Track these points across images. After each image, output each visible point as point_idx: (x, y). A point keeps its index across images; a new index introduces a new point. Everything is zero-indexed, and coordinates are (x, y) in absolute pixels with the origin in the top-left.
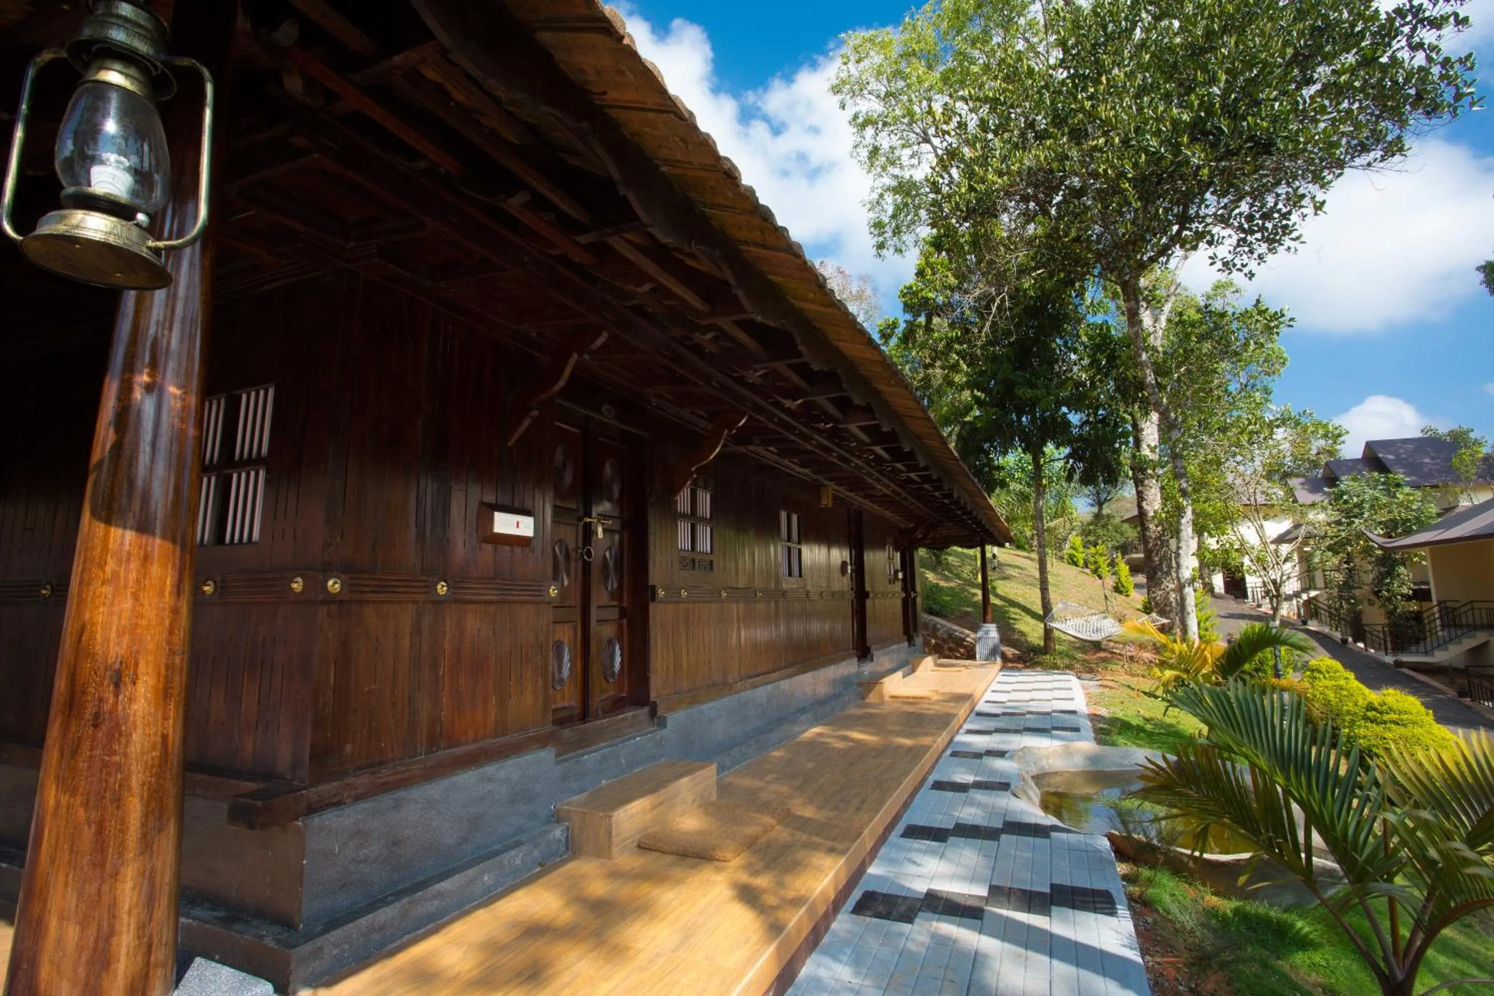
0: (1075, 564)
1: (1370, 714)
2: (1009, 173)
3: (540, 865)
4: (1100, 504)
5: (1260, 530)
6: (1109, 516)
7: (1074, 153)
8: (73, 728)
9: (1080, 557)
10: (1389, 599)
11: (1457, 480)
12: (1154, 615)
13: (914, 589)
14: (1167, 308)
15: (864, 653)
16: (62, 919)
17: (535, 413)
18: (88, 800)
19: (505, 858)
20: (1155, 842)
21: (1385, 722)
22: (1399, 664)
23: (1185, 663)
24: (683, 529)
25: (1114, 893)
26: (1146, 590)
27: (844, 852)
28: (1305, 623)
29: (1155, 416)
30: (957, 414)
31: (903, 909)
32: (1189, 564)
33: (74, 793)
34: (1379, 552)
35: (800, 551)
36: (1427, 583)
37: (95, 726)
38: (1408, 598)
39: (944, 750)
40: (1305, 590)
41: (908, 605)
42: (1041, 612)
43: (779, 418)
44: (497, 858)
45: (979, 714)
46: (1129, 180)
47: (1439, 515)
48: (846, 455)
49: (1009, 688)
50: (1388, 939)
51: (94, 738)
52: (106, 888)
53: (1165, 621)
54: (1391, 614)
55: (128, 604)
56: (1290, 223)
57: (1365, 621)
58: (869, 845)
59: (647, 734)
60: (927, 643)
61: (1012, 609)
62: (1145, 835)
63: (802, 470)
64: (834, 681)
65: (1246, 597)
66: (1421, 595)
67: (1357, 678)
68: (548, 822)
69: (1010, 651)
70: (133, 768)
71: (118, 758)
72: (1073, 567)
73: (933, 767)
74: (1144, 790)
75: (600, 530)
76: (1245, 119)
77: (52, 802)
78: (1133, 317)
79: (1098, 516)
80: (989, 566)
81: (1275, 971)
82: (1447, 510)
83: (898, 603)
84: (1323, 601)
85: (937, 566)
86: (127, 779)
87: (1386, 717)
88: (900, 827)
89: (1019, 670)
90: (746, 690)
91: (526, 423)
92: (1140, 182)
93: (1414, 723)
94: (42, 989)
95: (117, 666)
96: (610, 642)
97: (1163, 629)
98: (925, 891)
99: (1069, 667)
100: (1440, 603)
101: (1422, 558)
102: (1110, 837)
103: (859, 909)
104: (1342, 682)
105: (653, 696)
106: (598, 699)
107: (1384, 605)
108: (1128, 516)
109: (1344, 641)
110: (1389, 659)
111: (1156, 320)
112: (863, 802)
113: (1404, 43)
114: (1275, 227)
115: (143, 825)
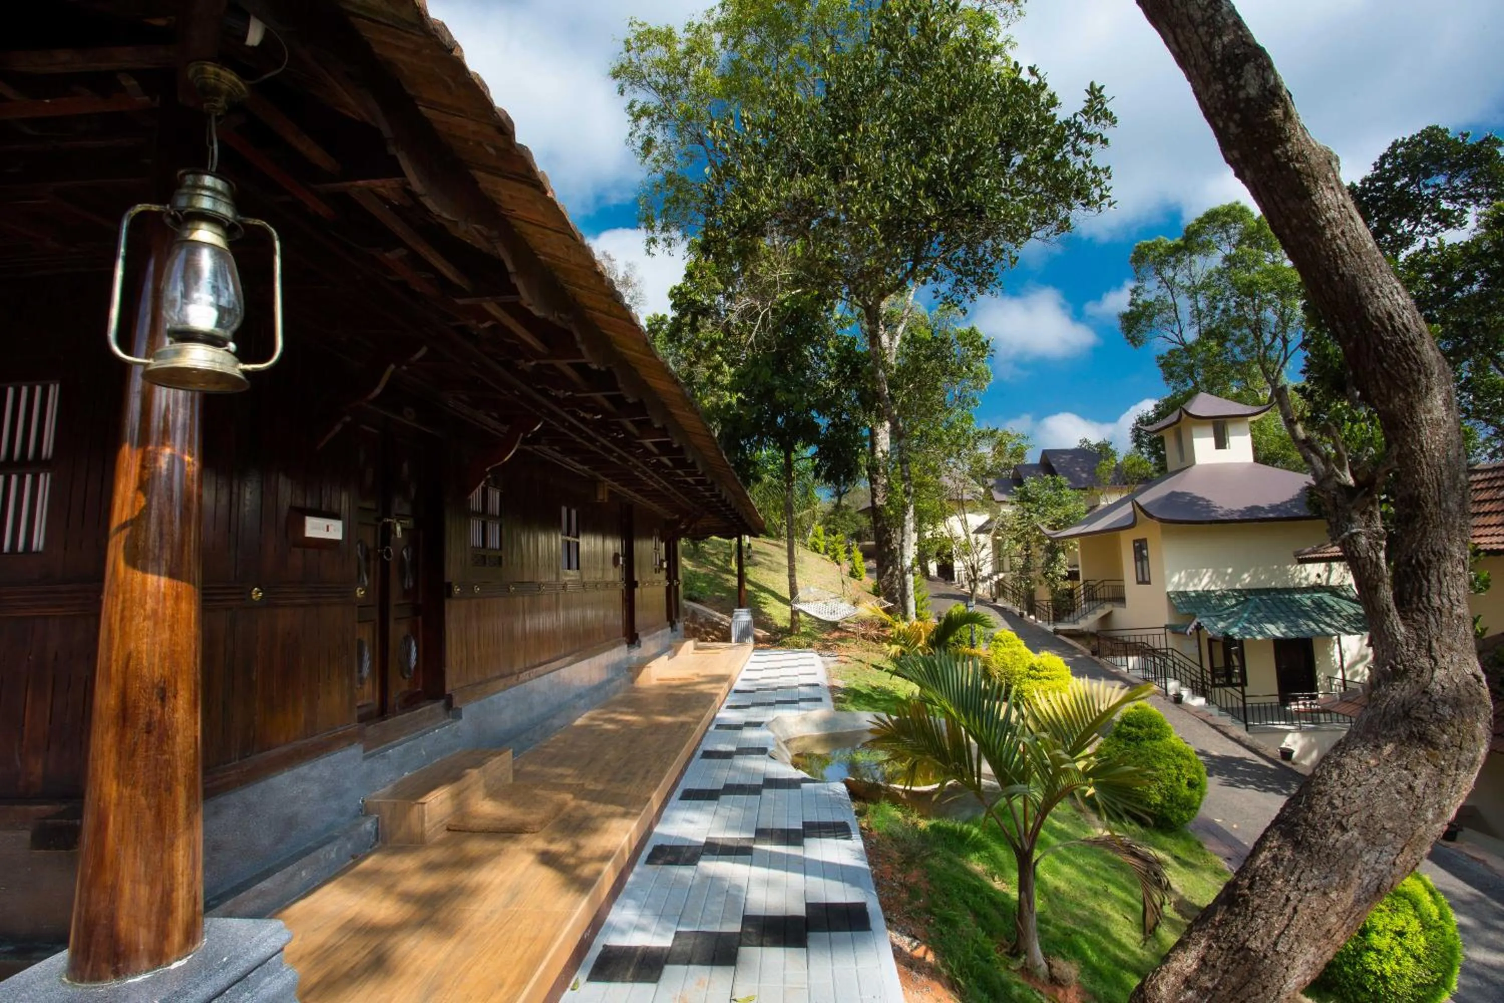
0: (817, 550)
1: (1032, 672)
2: (778, 199)
3: (353, 857)
4: (839, 495)
5: (965, 522)
6: (847, 507)
7: (832, 190)
8: (129, 736)
9: (822, 545)
10: (1052, 580)
11: (1098, 485)
12: (882, 598)
13: (676, 577)
14: (900, 329)
15: (632, 638)
16: (134, 882)
17: (348, 419)
18: (147, 791)
19: (321, 853)
20: (880, 783)
21: (1040, 678)
22: (1056, 632)
23: (904, 639)
24: (475, 526)
25: (850, 824)
26: (875, 575)
27: (637, 814)
28: (995, 600)
29: (887, 425)
30: (720, 412)
31: (688, 855)
32: (910, 553)
33: (134, 786)
34: (1048, 542)
35: (578, 544)
36: (1077, 566)
37: (149, 732)
38: (1065, 578)
39: (710, 725)
40: (996, 573)
41: (671, 593)
42: (788, 597)
43: (571, 423)
44: (313, 854)
45: (736, 691)
46: (877, 222)
47: (1087, 512)
48: (625, 455)
49: (761, 666)
50: (1022, 826)
51: (148, 742)
52: (166, 856)
53: (890, 604)
54: (1053, 591)
55: (166, 635)
56: (994, 272)
57: (1037, 597)
58: (656, 808)
59: (444, 726)
60: (686, 628)
61: (762, 594)
62: (873, 778)
63: (581, 467)
64: (607, 667)
65: (953, 579)
66: (1073, 576)
67: (1027, 645)
68: (356, 817)
69: (761, 633)
70: (179, 763)
71: (167, 757)
72: (815, 554)
73: (701, 739)
74: (872, 741)
75: (399, 528)
76: (965, 188)
77: (114, 795)
78: (874, 338)
79: (838, 507)
80: (744, 556)
81: (956, 864)
82: (1093, 508)
83: (663, 591)
84: (1009, 582)
85: (696, 555)
86: (175, 771)
87: (1041, 674)
88: (678, 792)
89: (768, 649)
90: (531, 679)
91: (338, 428)
92: (885, 224)
93: (1058, 677)
94: (123, 935)
95: (162, 684)
96: (407, 639)
97: (888, 611)
98: (703, 840)
99: (810, 645)
100: (1085, 581)
101: (1075, 547)
102: (847, 783)
103: (651, 860)
104: (1016, 649)
105: (448, 689)
106: (394, 696)
107: (1049, 585)
108: (862, 507)
109: (1022, 615)
110: (1050, 628)
111: (892, 339)
112: (648, 772)
113: (1070, 148)
114: (984, 272)
115: (188, 807)
